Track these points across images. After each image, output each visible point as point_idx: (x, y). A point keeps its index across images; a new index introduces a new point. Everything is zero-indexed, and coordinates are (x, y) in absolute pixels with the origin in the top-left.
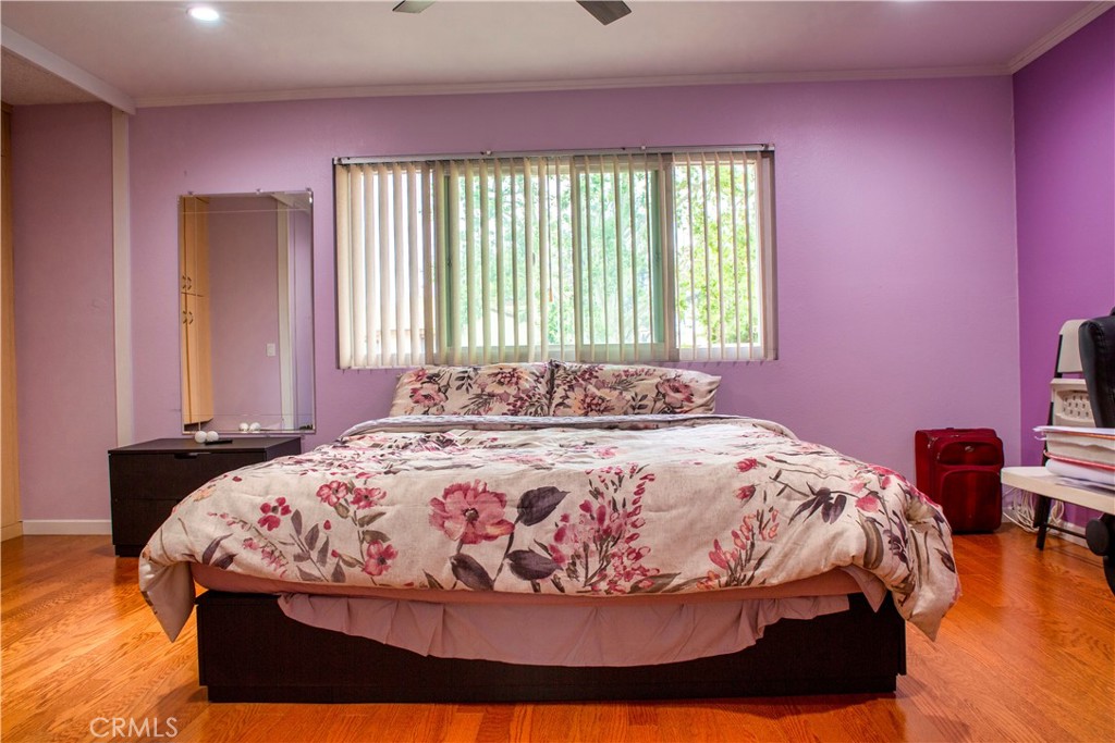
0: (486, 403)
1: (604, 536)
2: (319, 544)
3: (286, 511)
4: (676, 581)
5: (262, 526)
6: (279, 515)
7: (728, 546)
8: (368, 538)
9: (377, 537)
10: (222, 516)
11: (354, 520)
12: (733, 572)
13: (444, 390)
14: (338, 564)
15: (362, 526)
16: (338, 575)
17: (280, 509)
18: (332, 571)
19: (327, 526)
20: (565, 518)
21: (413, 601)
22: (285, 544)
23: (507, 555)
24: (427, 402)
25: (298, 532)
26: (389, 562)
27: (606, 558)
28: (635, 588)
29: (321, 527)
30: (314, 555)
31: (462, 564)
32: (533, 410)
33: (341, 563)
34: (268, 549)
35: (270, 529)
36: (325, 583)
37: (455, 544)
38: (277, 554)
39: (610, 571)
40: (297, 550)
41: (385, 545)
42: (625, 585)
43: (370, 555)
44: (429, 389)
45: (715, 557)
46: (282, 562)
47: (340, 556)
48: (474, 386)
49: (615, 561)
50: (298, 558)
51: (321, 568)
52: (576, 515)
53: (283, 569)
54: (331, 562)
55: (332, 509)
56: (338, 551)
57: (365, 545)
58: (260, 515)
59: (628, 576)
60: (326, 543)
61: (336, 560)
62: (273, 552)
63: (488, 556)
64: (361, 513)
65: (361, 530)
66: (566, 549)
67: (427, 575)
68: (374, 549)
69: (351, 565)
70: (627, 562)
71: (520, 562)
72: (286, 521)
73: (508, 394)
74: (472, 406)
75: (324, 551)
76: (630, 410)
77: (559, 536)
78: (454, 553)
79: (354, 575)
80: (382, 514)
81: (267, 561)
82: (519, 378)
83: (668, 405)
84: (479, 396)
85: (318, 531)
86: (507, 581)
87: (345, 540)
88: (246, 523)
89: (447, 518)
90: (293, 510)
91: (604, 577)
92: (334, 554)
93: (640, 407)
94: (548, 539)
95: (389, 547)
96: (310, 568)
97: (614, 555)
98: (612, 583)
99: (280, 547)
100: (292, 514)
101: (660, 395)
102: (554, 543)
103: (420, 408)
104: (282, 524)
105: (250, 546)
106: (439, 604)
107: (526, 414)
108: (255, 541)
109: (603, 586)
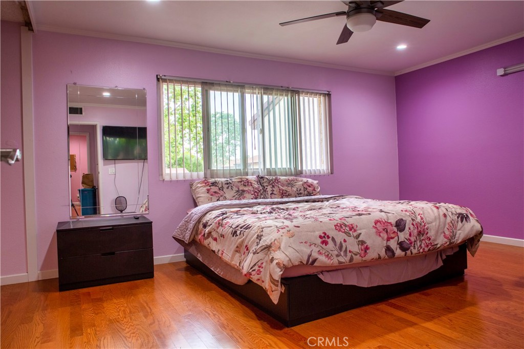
0: (242, 194)
1: (420, 233)
2: (344, 249)
3: (328, 237)
4: (438, 246)
5: (323, 244)
6: (327, 239)
7: (447, 233)
8: (360, 243)
9: (363, 243)
10: (306, 243)
11: (354, 237)
12: (450, 240)
13: (221, 189)
14: (352, 256)
15: (357, 239)
16: (351, 259)
17: (326, 237)
18: (349, 259)
19: (345, 241)
20: (410, 229)
21: (361, 267)
22: (332, 251)
23: (398, 244)
24: (217, 195)
25: (335, 245)
26: (368, 251)
27: (421, 241)
28: (429, 250)
29: (343, 242)
30: (342, 253)
31: (388, 249)
32: (262, 196)
33: (353, 255)
34: (326, 254)
35: (326, 245)
36: (346, 264)
37: (385, 242)
38: (330, 255)
39: (423, 245)
40: (336, 253)
41: (366, 245)
42: (426, 249)
43: (362, 250)
44: (214, 189)
45: (445, 236)
46: (332, 258)
47: (352, 252)
48: (234, 187)
49: (423, 242)
50: (337, 256)
51: (345, 258)
52: (412, 227)
53: (332, 261)
54: (349, 255)
55: (344, 234)
56: (351, 250)
57: (360, 246)
58: (320, 240)
59: (427, 246)
60: (346, 248)
61: (350, 254)
62: (328, 255)
63: (393, 244)
64: (355, 234)
65: (357, 240)
66: (413, 239)
67: (379, 254)
68: (363, 248)
69: (356, 255)
70: (427, 242)
71: (401, 245)
72: (330, 241)
73: (250, 190)
74: (237, 196)
75: (346, 251)
76: (297, 195)
77: (410, 235)
78: (385, 245)
79: (357, 259)
80: (360, 234)
81: (327, 259)
82: (251, 183)
83: (308, 192)
84: (238, 191)
85: (342, 244)
86: (399, 252)
87: (353, 246)
88: (315, 244)
89: (380, 232)
90: (331, 236)
91: (421, 247)
92: (350, 252)
93: (300, 194)
94: (407, 236)
95: (367, 246)
96: (342, 259)
97: (423, 240)
98: (424, 249)
99: (331, 252)
100: (331, 238)
101: (305, 189)
102: (409, 238)
103: (214, 198)
104: (329, 243)
105: (320, 253)
106: (368, 266)
107: (260, 198)
108: (321, 251)
109: (421, 250)
